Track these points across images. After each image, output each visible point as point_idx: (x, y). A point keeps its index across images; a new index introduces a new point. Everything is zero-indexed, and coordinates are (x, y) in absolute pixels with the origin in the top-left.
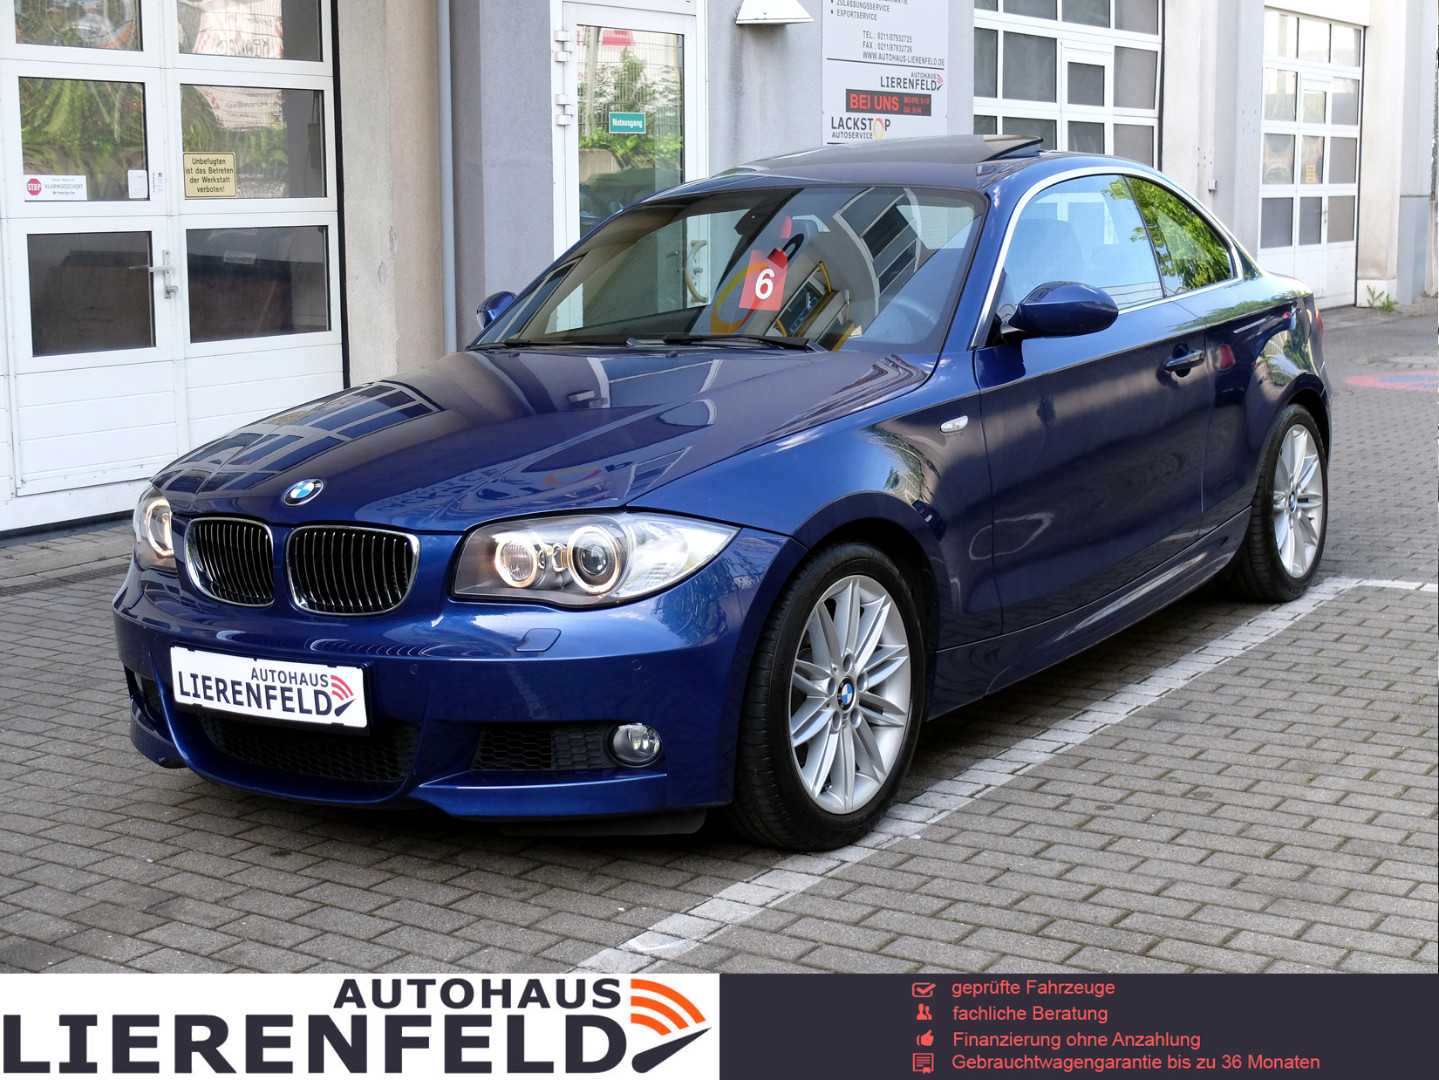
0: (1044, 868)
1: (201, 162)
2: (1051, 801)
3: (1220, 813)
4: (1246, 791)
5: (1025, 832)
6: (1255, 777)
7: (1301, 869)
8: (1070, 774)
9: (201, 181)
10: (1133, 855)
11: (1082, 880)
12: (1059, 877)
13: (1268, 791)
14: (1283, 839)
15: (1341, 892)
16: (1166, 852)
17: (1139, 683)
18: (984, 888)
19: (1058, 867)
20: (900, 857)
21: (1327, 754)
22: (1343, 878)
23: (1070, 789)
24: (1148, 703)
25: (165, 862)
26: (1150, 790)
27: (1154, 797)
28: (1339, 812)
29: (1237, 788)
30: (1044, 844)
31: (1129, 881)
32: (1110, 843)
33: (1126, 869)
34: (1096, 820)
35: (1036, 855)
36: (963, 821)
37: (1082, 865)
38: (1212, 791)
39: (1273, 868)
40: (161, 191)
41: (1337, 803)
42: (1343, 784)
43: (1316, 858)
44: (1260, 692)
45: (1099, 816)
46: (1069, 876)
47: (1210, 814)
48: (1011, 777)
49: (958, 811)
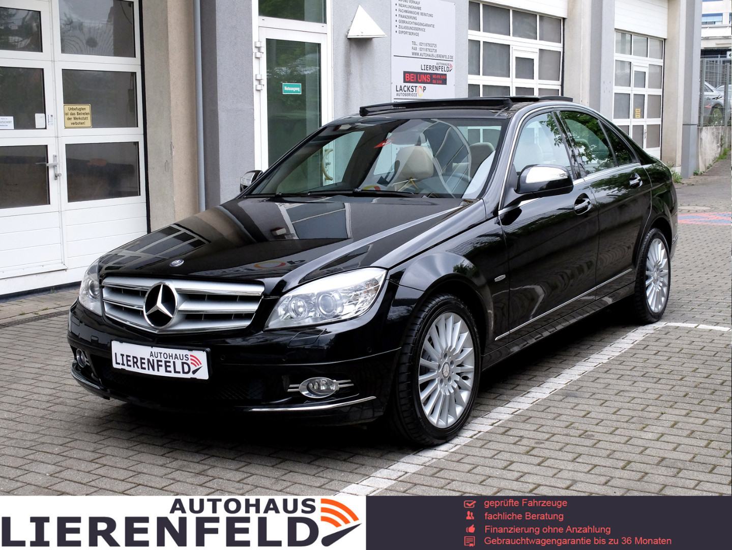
0: (509, 475)
1: (72, 109)
2: (512, 440)
3: (597, 445)
4: (611, 434)
5: (499, 456)
6: (616, 426)
7: (640, 475)
8: (522, 425)
9: (73, 119)
10: (554, 468)
11: (529, 481)
12: (517, 480)
13: (622, 434)
14: (631, 460)
15: (661, 487)
16: (571, 466)
17: (555, 377)
18: (479, 486)
19: (517, 475)
20: (435, 470)
21: (652, 414)
22: (662, 479)
23: (522, 433)
24: (560, 388)
25: (56, 475)
26: (562, 433)
27: (564, 437)
28: (658, 444)
29: (607, 432)
30: (509, 463)
31: (553, 482)
32: (542, 462)
33: (551, 476)
34: (536, 450)
35: (504, 468)
36: (467, 450)
37: (529, 473)
38: (594, 433)
39: (626, 474)
40: (52, 124)
41: (658, 440)
42: (661, 430)
43: (647, 468)
44: (617, 382)
45: (536, 447)
46: (522, 479)
47: (593, 446)
48: (492, 427)
49: (464, 445)
